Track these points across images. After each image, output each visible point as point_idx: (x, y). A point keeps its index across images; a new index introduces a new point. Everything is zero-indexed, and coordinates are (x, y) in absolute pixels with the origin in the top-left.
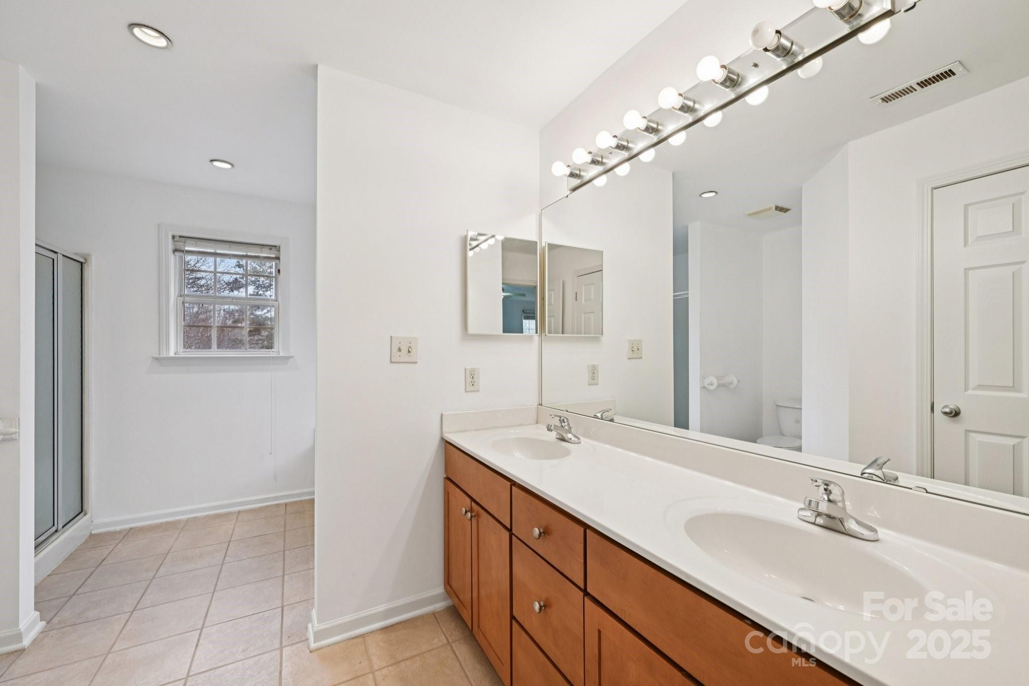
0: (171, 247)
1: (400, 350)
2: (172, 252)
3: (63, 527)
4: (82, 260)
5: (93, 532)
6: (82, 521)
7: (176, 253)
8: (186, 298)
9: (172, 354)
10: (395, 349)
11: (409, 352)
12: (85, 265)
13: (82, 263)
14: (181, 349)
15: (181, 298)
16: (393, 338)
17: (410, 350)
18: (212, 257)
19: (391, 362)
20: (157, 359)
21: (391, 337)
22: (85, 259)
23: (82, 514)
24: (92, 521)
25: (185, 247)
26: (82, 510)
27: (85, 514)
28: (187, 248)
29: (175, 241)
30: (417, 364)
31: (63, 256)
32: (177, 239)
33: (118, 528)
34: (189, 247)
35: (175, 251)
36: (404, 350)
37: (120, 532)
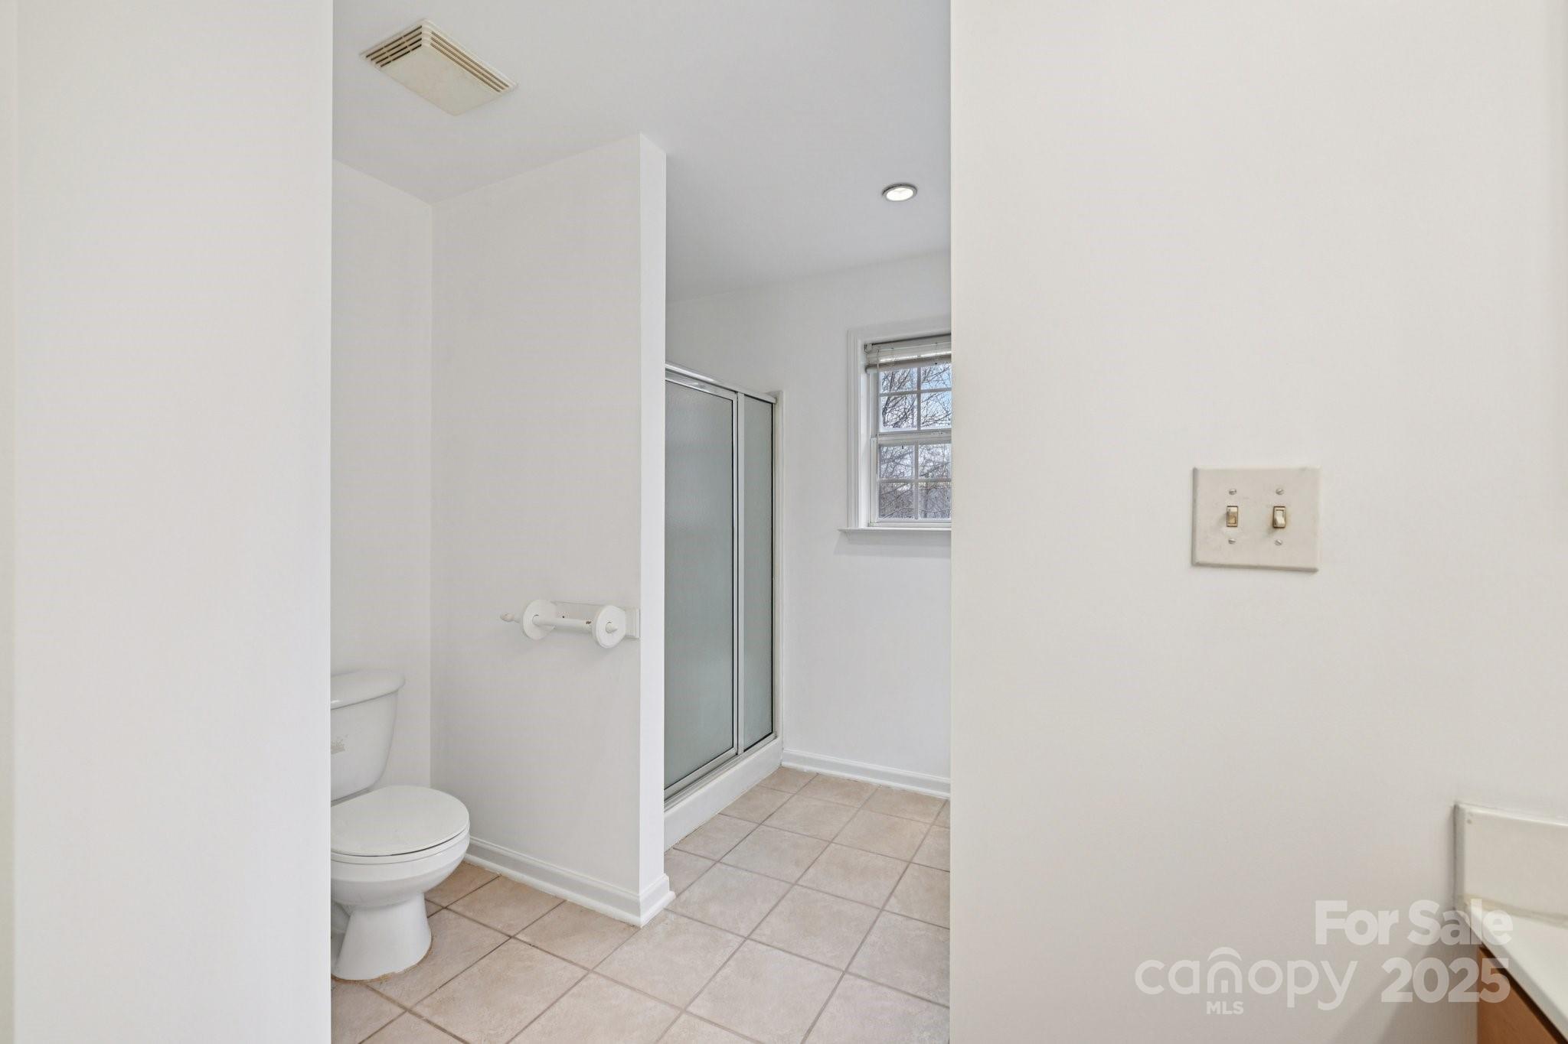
0: (862, 362)
1: (1231, 519)
2: (863, 369)
3: (745, 751)
4: (773, 401)
5: (785, 764)
6: (769, 747)
7: (869, 370)
8: (879, 439)
9: (862, 525)
10: (1210, 516)
11: (1275, 526)
12: (776, 406)
13: (772, 404)
14: (876, 518)
15: (875, 439)
16: (1202, 481)
17: (1280, 520)
18: (914, 367)
19: (1196, 564)
20: (845, 533)
21: (1195, 472)
22: (776, 399)
23: (772, 736)
24: (783, 749)
25: (878, 357)
26: (771, 732)
27: (776, 737)
28: (883, 360)
29: (868, 353)
30: (1318, 574)
31: (746, 395)
32: (869, 348)
33: (806, 768)
34: (885, 356)
35: (868, 367)
36: (1254, 517)
37: (809, 773)
